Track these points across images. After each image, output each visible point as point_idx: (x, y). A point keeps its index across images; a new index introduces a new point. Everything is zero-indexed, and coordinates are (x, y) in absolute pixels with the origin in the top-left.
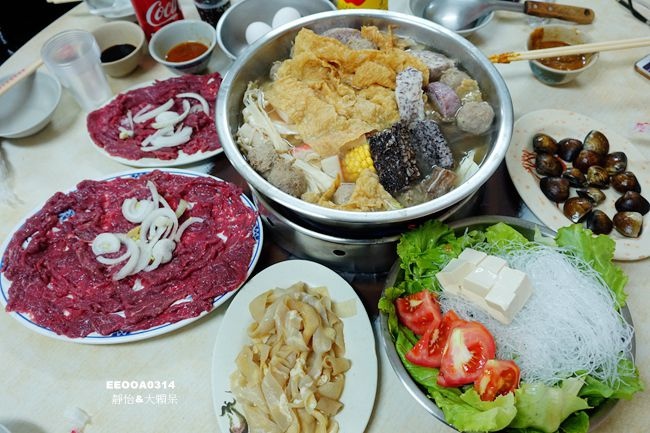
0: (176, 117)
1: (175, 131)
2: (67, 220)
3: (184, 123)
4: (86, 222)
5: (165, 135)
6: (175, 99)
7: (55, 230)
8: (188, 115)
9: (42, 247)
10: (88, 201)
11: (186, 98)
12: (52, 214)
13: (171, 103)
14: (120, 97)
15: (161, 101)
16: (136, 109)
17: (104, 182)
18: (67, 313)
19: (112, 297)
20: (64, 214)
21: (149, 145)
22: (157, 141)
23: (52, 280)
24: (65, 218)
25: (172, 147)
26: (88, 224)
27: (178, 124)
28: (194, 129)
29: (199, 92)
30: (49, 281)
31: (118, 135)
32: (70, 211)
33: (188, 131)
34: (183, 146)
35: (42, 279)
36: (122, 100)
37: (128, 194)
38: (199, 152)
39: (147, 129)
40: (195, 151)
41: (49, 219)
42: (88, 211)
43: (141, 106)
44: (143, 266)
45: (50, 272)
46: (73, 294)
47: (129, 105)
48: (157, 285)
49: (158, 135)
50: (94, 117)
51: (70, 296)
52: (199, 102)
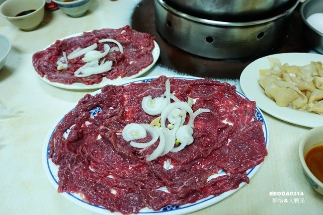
0: (100, 55)
1: (99, 64)
2: (96, 115)
3: (107, 58)
4: (112, 116)
5: (92, 66)
6: (98, 43)
7: (87, 123)
8: (109, 53)
9: (80, 137)
10: (111, 100)
11: (106, 43)
12: (85, 110)
13: (95, 46)
14: (58, 42)
15: (86, 45)
16: (69, 51)
17: (123, 87)
18: (114, 192)
19: (149, 175)
20: (94, 111)
21: (80, 73)
22: (86, 71)
23: (92, 163)
24: (94, 114)
25: (98, 74)
26: (114, 118)
27: (101, 59)
28: (114, 62)
29: (115, 39)
30: (89, 164)
31: (56, 68)
32: (98, 108)
33: (110, 63)
34: (106, 74)
35: (84, 163)
36: (59, 45)
37: (143, 94)
38: (119, 77)
39: (78, 63)
40: (116, 77)
41: (84, 115)
42: (111, 108)
43: (72, 49)
44: (170, 148)
45: (89, 157)
46: (113, 174)
47: (64, 48)
48: (187, 163)
49: (87, 67)
50: (38, 56)
51: (111, 177)
52: (116, 45)
